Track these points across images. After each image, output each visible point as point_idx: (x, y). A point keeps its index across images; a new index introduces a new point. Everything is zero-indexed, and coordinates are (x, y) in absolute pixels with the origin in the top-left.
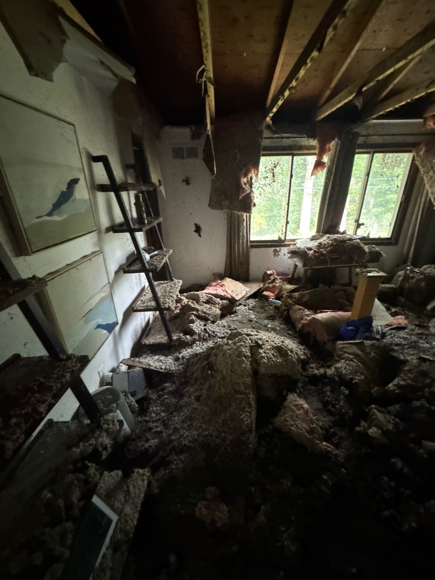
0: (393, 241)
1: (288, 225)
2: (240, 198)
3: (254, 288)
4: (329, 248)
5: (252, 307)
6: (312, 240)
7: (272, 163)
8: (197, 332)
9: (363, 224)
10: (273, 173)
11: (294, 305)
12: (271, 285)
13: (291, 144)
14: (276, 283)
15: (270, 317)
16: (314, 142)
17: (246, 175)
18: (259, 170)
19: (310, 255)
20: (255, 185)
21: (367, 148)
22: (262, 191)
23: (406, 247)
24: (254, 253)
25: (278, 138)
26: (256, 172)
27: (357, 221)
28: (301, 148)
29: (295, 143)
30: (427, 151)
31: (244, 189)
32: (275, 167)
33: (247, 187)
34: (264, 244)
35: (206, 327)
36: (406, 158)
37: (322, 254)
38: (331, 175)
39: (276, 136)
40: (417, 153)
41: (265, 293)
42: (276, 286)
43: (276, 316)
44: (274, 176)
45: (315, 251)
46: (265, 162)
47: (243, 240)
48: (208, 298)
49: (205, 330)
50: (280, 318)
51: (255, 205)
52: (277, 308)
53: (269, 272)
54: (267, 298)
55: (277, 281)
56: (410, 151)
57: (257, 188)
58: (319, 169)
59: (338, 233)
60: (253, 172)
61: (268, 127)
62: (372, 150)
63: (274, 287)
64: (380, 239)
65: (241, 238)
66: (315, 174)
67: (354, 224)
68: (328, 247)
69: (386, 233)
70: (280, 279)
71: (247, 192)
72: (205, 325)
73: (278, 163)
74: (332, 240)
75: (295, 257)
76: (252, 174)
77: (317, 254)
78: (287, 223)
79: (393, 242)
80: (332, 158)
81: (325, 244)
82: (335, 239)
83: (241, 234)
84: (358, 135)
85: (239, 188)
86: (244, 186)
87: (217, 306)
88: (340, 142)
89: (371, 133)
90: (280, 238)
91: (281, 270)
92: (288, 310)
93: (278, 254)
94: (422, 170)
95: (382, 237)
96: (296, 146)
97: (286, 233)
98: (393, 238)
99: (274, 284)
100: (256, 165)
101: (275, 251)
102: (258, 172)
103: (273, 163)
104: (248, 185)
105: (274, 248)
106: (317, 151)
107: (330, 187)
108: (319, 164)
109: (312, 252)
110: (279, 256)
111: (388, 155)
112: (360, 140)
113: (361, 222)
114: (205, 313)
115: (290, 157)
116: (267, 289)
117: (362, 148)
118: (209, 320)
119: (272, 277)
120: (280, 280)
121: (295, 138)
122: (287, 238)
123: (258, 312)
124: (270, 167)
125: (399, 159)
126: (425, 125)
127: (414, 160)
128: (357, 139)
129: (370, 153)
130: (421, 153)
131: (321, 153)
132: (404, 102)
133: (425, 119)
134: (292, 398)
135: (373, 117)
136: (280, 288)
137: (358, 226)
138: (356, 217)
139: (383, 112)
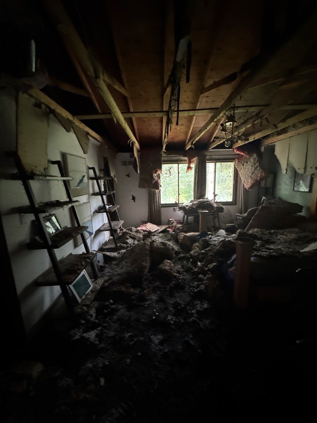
1: (179, 196)
2: (153, 183)
3: (163, 228)
4: (197, 205)
5: (161, 236)
6: (190, 202)
8: (129, 243)
9: (217, 195)
10: (170, 171)
11: (180, 233)
12: (171, 226)
15: (169, 239)
16: (186, 158)
17: (156, 173)
18: (162, 170)
20: (162, 177)
21: (212, 160)
22: (165, 180)
23: (240, 206)
24: (163, 210)
25: (170, 157)
26: (160, 171)
27: (214, 193)
28: (181, 161)
29: (178, 159)
30: (238, 162)
31: (154, 178)
32: (170, 169)
33: (156, 179)
34: (168, 205)
35: (134, 242)
36: (232, 164)
37: (193, 208)
38: (196, 172)
39: (169, 156)
40: (235, 162)
41: (168, 229)
42: (173, 226)
43: (171, 239)
44: (170, 173)
45: (190, 207)
46: (165, 167)
47: (157, 203)
48: (136, 230)
49: (134, 243)
50: (173, 240)
51: (161, 186)
52: (172, 235)
53: (170, 220)
54: (168, 231)
55: (174, 223)
56: (232, 162)
58: (189, 169)
59: (204, 199)
60: (159, 171)
61: (165, 152)
62: (215, 161)
63: (172, 226)
64: (227, 202)
65: (155, 202)
66: (188, 172)
67: (213, 195)
69: (230, 199)
70: (176, 222)
71: (156, 180)
72: (134, 241)
73: (172, 167)
74: (198, 202)
75: (181, 210)
76: (159, 172)
77: (190, 208)
78: (179, 194)
79: (234, 203)
80: (196, 165)
81: (195, 204)
82: (200, 201)
83: (155, 200)
84: (206, 155)
85: (152, 178)
86: (154, 177)
87: (141, 234)
88: (198, 158)
89: (213, 154)
90: (176, 202)
91: (178, 219)
92: (177, 236)
93: (176, 211)
94: (238, 169)
96: (179, 160)
97: (179, 199)
98: (234, 201)
99: (172, 225)
100: (160, 168)
101: (174, 209)
102: (161, 171)
103: (169, 167)
104: (157, 177)
105: (173, 208)
106: (187, 162)
107: (197, 178)
108: (189, 168)
109: (188, 207)
110: (176, 212)
111: (222, 163)
112: (207, 157)
113: (216, 194)
114: (134, 235)
115: (177, 165)
116: (169, 227)
117: (210, 160)
118: (136, 239)
119: (172, 222)
121: (178, 157)
122: (180, 202)
123: (163, 238)
124: (168, 169)
125: (228, 165)
126: (234, 151)
127: (235, 165)
128: (206, 157)
129: (214, 162)
130: (236, 162)
131: (190, 162)
132: (219, 143)
133: (233, 149)
134: (166, 260)
135: (210, 148)
136: (175, 226)
137: (215, 196)
138: (213, 192)
139: (213, 147)
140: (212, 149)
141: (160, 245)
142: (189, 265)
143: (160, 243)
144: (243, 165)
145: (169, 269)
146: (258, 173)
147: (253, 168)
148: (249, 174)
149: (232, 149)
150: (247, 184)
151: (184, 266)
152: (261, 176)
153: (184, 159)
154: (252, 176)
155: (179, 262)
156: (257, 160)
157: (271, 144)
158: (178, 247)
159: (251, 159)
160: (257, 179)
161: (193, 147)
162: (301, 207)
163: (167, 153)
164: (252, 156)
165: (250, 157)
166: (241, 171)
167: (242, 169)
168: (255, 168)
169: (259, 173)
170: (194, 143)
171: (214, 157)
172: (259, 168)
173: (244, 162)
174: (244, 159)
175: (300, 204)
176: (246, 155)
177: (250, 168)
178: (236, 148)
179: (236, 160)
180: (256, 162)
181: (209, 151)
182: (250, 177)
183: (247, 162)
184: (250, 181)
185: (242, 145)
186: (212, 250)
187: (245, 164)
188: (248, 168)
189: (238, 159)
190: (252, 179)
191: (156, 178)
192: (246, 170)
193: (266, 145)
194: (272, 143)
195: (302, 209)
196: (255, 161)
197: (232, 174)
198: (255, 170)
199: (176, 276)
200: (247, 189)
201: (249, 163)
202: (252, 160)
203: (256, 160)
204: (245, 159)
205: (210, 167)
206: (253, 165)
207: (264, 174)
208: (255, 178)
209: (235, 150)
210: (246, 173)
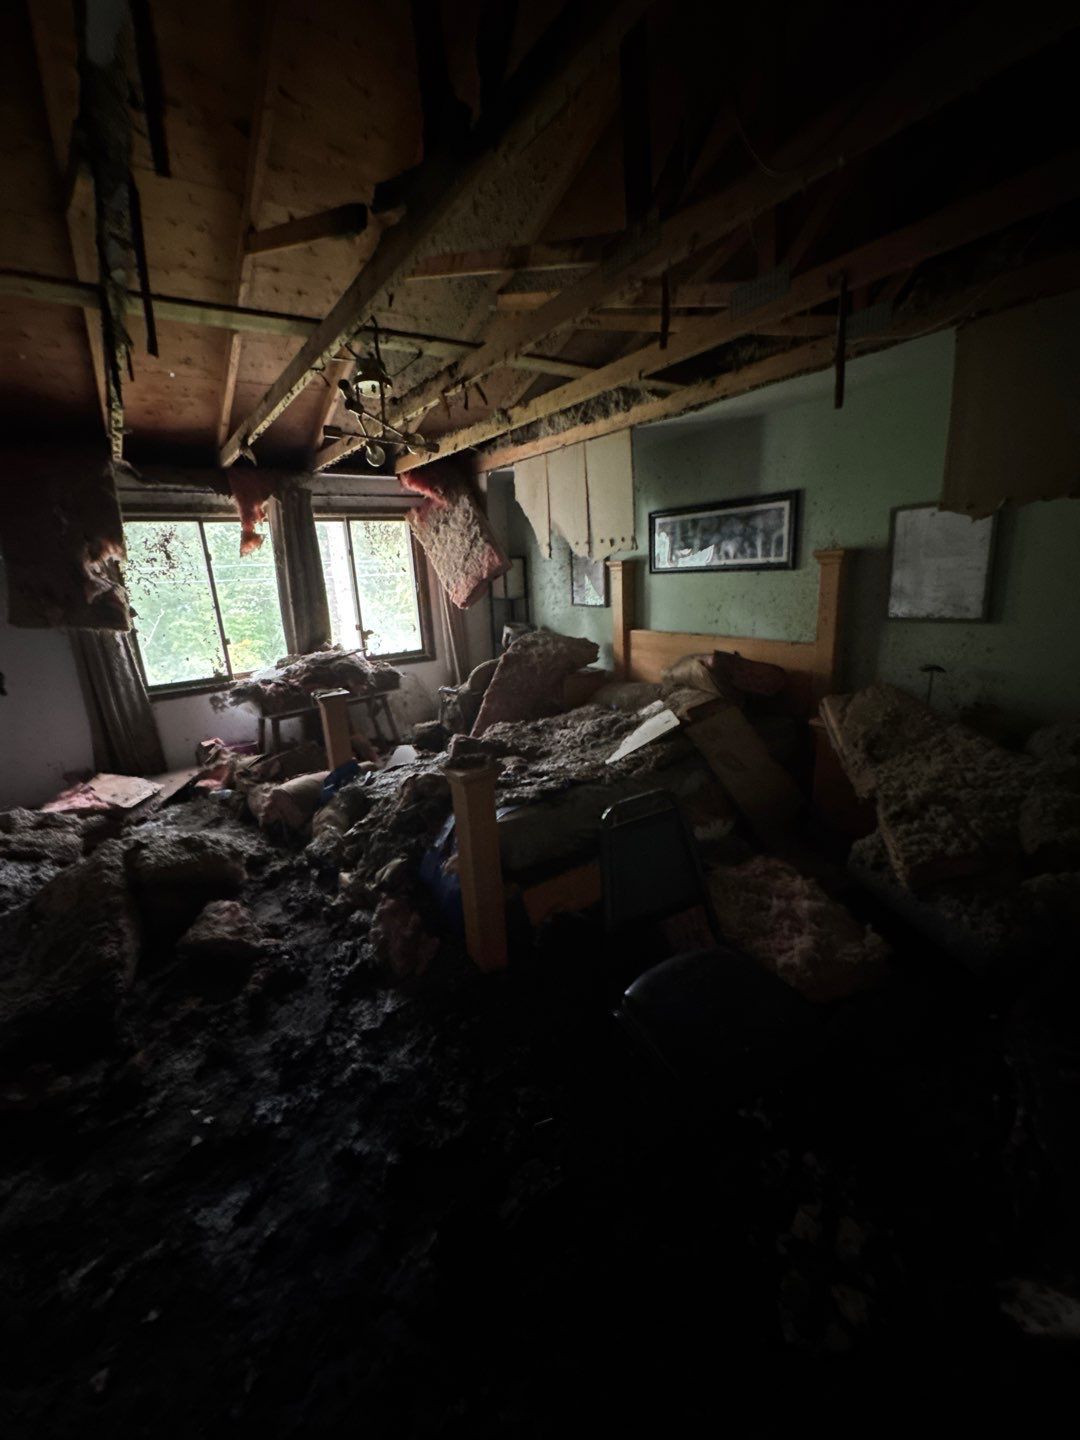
0: (427, 654)
1: (228, 646)
2: (90, 601)
3: (180, 781)
4: (304, 676)
5: (174, 818)
6: (278, 667)
7: (157, 534)
8: (10, 884)
9: (370, 632)
10: (166, 552)
11: (253, 786)
12: (212, 767)
13: (190, 501)
14: (224, 759)
15: (213, 821)
16: (232, 501)
17: (94, 557)
18: (128, 547)
19: (268, 692)
20: (131, 576)
21: (333, 512)
22: (150, 587)
23: (448, 662)
24: (162, 710)
25: (155, 490)
26: (120, 550)
27: (359, 627)
28: (211, 508)
29: (196, 500)
30: (421, 519)
31: (93, 583)
32: (167, 540)
33: (105, 583)
34: (184, 689)
35: (39, 873)
36: (401, 527)
37: (292, 687)
38: (282, 554)
39: (149, 486)
40: (411, 521)
41: (201, 784)
42: (221, 765)
43: (223, 818)
44: (168, 557)
45: (278, 685)
46: (138, 533)
47: (127, 687)
48: (40, 818)
49: (37, 879)
50: (231, 819)
51: (133, 613)
52: (224, 802)
53: (206, 744)
54: (205, 791)
55: (224, 756)
56: (402, 519)
57: (135, 580)
58: (252, 544)
59: (328, 649)
60: (111, 550)
61: (125, 470)
62: (344, 516)
63: (219, 767)
64: (405, 653)
65: (120, 683)
66: (247, 553)
67: (357, 634)
68: (301, 675)
69: (413, 642)
70: (233, 751)
71: (104, 589)
72: (33, 871)
73: (171, 534)
74: (306, 662)
75: (243, 702)
76: (112, 554)
77: (281, 689)
78: (225, 642)
80: (276, 527)
81: (296, 671)
82: (313, 660)
83: (118, 674)
84: (309, 493)
85: (82, 581)
86: (92, 577)
87: (71, 829)
88: (280, 503)
89: (333, 490)
90: (216, 672)
91: (238, 735)
92: (245, 799)
93: (224, 706)
94: (424, 545)
95: (408, 650)
96: (200, 504)
97: (228, 661)
98: (426, 648)
99: (219, 762)
100: (118, 538)
101: (214, 700)
102: (124, 549)
103: (160, 533)
104: (105, 576)
105: (210, 695)
106: (239, 515)
107: (287, 576)
108: (249, 538)
109: (271, 686)
110: (225, 709)
111: (371, 524)
112: (315, 500)
113: (365, 628)
114: (29, 844)
115: (194, 524)
116: (203, 776)
117: (325, 512)
118: (46, 857)
119: (213, 751)
120: (234, 753)
121: (192, 491)
122: (235, 671)
123: (188, 823)
124: (156, 542)
125: (390, 530)
126: (402, 485)
127: (412, 532)
128: (309, 499)
129: (341, 520)
130: (415, 521)
131: (248, 518)
132: (348, 452)
133: (398, 476)
134: (213, 905)
135: (320, 468)
136: (232, 766)
137: (364, 635)
138: (355, 622)
139: (330, 463)
140: (326, 470)
141: (173, 853)
142: (311, 892)
143: (174, 843)
144: (437, 531)
145: (231, 933)
146: (483, 558)
147: (467, 542)
148: (459, 558)
149: (392, 473)
150: (456, 592)
151: (293, 904)
152: (490, 563)
153: (223, 503)
154: (468, 564)
155: (269, 893)
156: (474, 517)
157: (501, 470)
158: (255, 842)
159: (456, 512)
160: (482, 575)
161: (251, 456)
162: (595, 647)
163: (140, 475)
164: (458, 501)
165: (454, 505)
166: (434, 550)
167: (434, 543)
168: (472, 541)
169: (486, 557)
170: (251, 441)
171: (337, 499)
172: (481, 542)
173: (438, 521)
174: (438, 509)
175: (592, 639)
176: (441, 498)
177: (458, 540)
178: (405, 473)
179: (413, 511)
180: (473, 521)
181: (315, 476)
182: (463, 569)
183: (446, 522)
184: (462, 582)
185: (422, 466)
186: (380, 818)
187: (441, 527)
188: (451, 541)
189: (418, 509)
190: (467, 574)
191: (103, 582)
192: (449, 547)
193: (491, 470)
194: (504, 466)
195: (597, 652)
196: (468, 518)
197: (407, 561)
198: (471, 547)
199: (264, 947)
200: (459, 606)
201: (451, 523)
202: (459, 514)
203: (471, 516)
204: (441, 512)
205: (330, 534)
206: (465, 531)
207: (496, 559)
208: (475, 572)
209: (405, 481)
210: (447, 555)
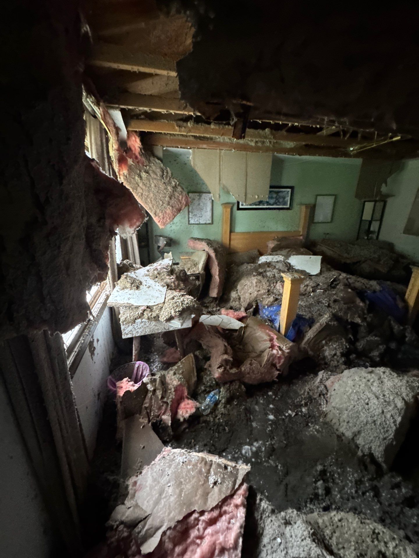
133: (128, 132)
144: (141, 177)
146: (182, 198)
147: (169, 188)
148: (164, 197)
154: (172, 202)
159: (153, 167)
160: (181, 208)
165: (149, 162)
166: (140, 190)
167: (139, 185)
168: (173, 188)
172: (179, 189)
182: (169, 204)
183: (147, 172)
184: (168, 212)
187: (143, 175)
188: (155, 186)
192: (154, 189)
193: (166, 147)
194: (181, 148)
198: (173, 191)
201: (152, 175)
202: (156, 169)
206: (167, 181)
208: (177, 206)
210: (154, 194)
